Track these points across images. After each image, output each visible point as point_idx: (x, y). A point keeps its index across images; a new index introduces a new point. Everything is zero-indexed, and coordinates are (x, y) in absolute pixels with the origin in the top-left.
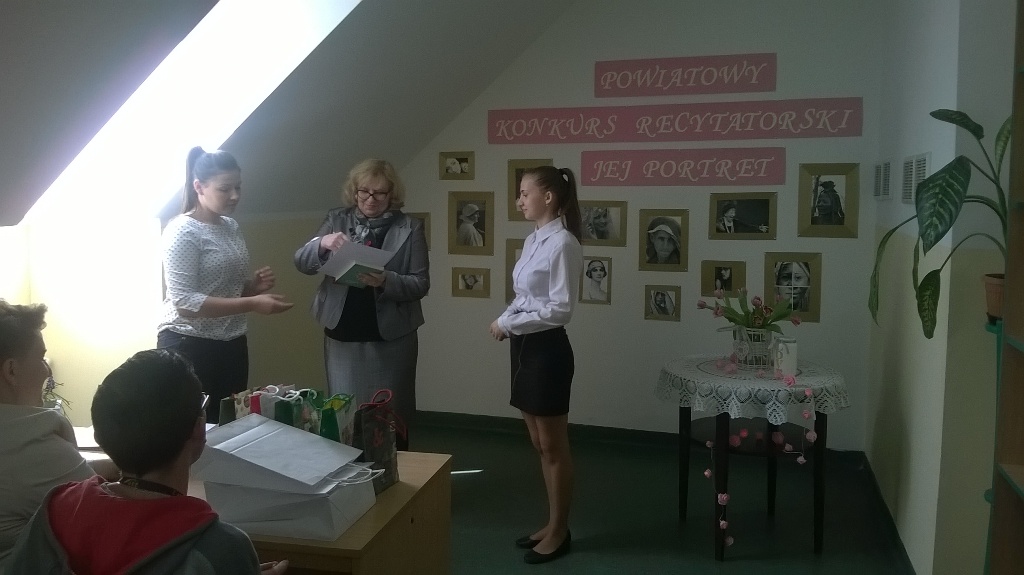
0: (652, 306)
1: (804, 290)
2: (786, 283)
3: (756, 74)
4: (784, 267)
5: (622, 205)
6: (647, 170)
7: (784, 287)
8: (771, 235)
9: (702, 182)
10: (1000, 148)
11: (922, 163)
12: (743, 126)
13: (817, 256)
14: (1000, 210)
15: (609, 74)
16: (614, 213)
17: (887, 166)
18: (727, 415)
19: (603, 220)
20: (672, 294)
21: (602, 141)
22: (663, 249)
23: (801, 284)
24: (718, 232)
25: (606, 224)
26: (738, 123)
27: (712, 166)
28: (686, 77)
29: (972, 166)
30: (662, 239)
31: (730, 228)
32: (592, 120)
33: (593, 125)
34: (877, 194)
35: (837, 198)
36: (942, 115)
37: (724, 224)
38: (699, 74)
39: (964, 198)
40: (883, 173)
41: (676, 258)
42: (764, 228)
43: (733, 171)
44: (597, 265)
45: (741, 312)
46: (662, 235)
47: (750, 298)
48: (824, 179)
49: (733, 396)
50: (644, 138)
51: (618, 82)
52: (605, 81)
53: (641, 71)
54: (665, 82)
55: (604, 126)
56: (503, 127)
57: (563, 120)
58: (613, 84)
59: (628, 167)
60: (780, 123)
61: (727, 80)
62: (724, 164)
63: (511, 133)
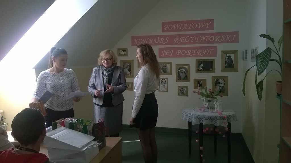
0: (180, 92)
1: (223, 87)
2: (218, 85)
3: (208, 25)
4: (217, 80)
5: (170, 63)
6: (178, 53)
7: (217, 86)
8: (213, 71)
9: (193, 56)
10: (279, 45)
11: (256, 50)
12: (205, 40)
13: (226, 77)
14: (280, 63)
16: (168, 66)
17: (246, 51)
18: (202, 124)
19: (165, 67)
20: (185, 89)
21: (164, 45)
22: (183, 76)
23: (222, 85)
24: (198, 71)
25: (166, 69)
26: (203, 39)
27: (196, 52)
28: (188, 26)
29: (272, 50)
30: (182, 73)
31: (201, 69)
32: (161, 39)
34: (243, 59)
35: (232, 60)
36: (262, 36)
37: (200, 68)
38: (192, 25)
39: (270, 59)
40: (245, 53)
41: (186, 78)
42: (211, 69)
43: (202, 53)
44: (163, 80)
45: (205, 93)
46: (182, 72)
47: (208, 90)
48: (228, 55)
49: (204, 118)
50: (176, 44)
51: (169, 28)
52: (165, 27)
53: (175, 25)
54: (182, 28)
55: (165, 40)
56: (136, 41)
57: (153, 39)
58: (167, 28)
59: (172, 52)
60: (215, 39)
61: (200, 27)
62: (199, 51)
63: (138, 43)
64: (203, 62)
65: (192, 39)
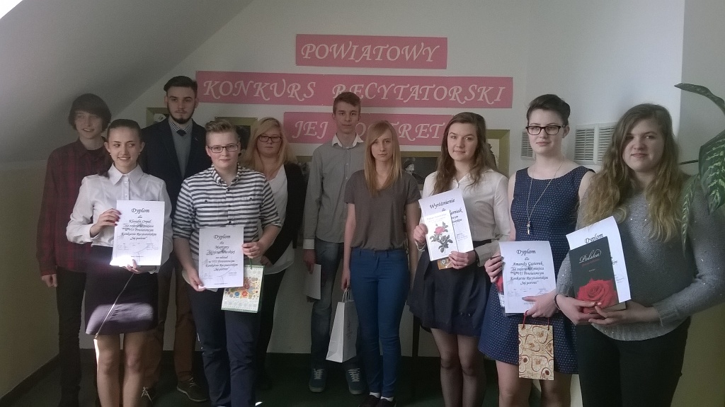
3: (431, 54)
12: (421, 96)
15: (308, 46)
19: (303, 173)
21: (302, 103)
26: (417, 93)
28: (374, 52)
32: (293, 85)
33: (294, 89)
35: (493, 157)
38: (385, 51)
43: (412, 133)
51: (317, 53)
52: (305, 51)
53: (336, 45)
54: (357, 57)
55: (304, 90)
56: (210, 87)
57: (267, 84)
58: (312, 55)
59: (325, 128)
60: (450, 95)
61: (407, 58)
62: (405, 127)
63: (217, 94)
64: (414, 160)
65: (386, 92)
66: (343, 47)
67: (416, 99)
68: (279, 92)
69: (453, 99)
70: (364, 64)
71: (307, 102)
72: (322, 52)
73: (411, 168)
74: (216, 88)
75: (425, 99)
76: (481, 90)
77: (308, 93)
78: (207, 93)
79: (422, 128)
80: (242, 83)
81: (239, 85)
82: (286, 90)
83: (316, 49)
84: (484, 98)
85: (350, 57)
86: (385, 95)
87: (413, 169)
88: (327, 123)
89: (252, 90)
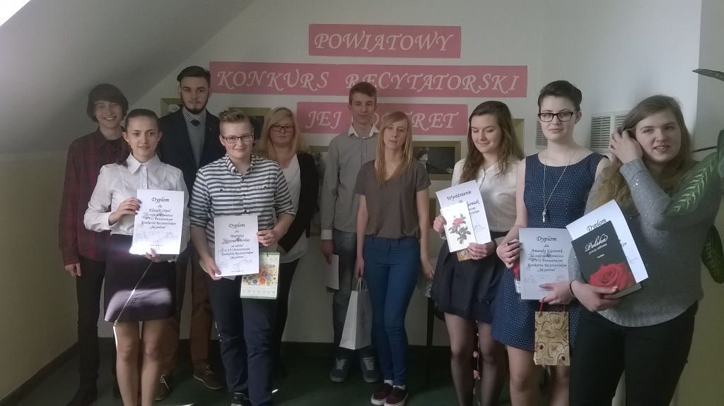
3: (444, 43)
12: (434, 86)
15: (322, 36)
19: (316, 163)
21: (315, 93)
25: (319, 166)
26: (430, 82)
28: (388, 42)
32: (307, 75)
33: (308, 79)
38: (398, 40)
42: (450, 170)
43: (426, 123)
51: (330, 43)
52: (318, 42)
53: (349, 35)
54: (370, 46)
55: (317, 80)
56: (224, 78)
57: (280, 74)
58: (325, 44)
59: (339, 117)
60: (464, 84)
61: (421, 47)
62: (418, 117)
63: (231, 84)
64: (428, 149)
65: (399, 82)
66: (356, 36)
67: (430, 88)
68: (292, 82)
69: (466, 88)
70: (378, 53)
71: (321, 92)
72: (335, 41)
73: (425, 158)
74: (230, 79)
75: (439, 88)
76: (495, 79)
77: (322, 83)
78: (221, 84)
79: (435, 118)
80: (255, 73)
81: (252, 75)
82: (299, 79)
83: (329, 39)
84: (498, 86)
85: (363, 46)
86: (399, 84)
87: (427, 159)
88: (340, 113)
89: (266, 81)
